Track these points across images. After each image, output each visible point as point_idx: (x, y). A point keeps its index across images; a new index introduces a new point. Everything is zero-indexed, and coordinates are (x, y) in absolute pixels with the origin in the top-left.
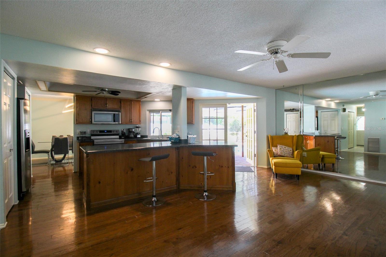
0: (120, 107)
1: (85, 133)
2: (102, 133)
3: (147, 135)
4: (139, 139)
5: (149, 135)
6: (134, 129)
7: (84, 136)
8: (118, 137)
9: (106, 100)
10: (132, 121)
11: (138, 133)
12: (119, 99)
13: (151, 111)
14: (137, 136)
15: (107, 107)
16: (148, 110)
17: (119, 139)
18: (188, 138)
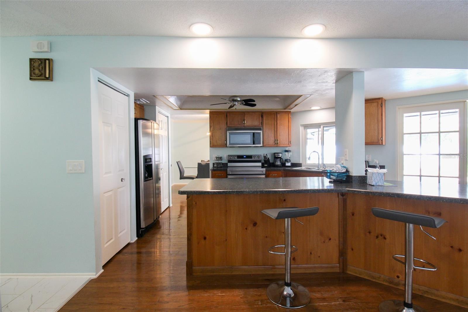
0: (261, 122)
1: (221, 158)
2: (241, 159)
3: (301, 163)
4: (289, 168)
5: (304, 163)
6: (281, 154)
7: (220, 162)
8: (260, 164)
9: (244, 114)
10: (278, 142)
11: (288, 159)
12: (260, 112)
13: (307, 126)
14: (285, 164)
15: (245, 124)
16: (302, 125)
17: (262, 168)
18: (366, 174)
